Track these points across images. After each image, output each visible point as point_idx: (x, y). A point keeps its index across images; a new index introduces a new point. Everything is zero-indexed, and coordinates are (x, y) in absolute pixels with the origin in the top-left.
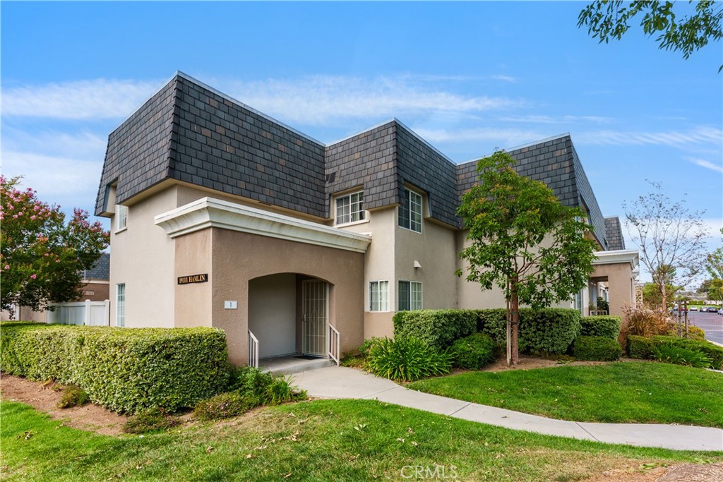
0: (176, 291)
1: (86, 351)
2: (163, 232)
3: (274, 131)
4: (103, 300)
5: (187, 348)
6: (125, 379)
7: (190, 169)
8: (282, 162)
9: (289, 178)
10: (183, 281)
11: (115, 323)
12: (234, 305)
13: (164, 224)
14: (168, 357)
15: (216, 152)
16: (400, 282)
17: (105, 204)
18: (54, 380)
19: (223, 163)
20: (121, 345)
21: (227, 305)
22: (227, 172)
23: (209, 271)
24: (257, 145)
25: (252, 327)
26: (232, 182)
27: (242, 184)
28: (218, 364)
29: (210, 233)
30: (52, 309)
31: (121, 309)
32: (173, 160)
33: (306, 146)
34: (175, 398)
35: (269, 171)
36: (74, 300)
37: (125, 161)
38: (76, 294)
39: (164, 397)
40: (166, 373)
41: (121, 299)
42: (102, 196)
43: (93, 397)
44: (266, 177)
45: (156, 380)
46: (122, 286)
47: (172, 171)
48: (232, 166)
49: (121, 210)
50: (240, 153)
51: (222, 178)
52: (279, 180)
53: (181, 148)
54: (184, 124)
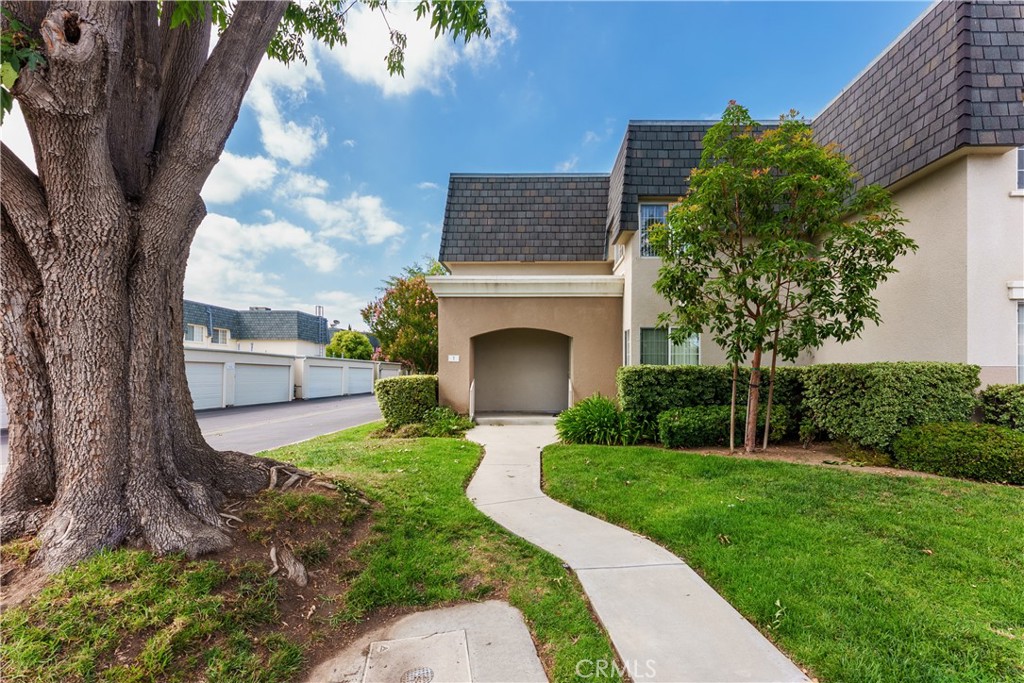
3: (539, 186)
5: (397, 388)
7: (456, 250)
8: (547, 214)
9: (555, 229)
12: (457, 358)
14: (387, 393)
15: (478, 229)
16: (643, 330)
19: (484, 236)
21: (450, 359)
22: (487, 243)
24: (519, 207)
26: (491, 250)
27: (500, 250)
28: (418, 401)
33: (581, 186)
35: (530, 229)
44: (527, 236)
47: (443, 255)
48: (492, 236)
50: (500, 222)
51: (482, 250)
52: (541, 235)
53: (450, 236)
54: (453, 214)
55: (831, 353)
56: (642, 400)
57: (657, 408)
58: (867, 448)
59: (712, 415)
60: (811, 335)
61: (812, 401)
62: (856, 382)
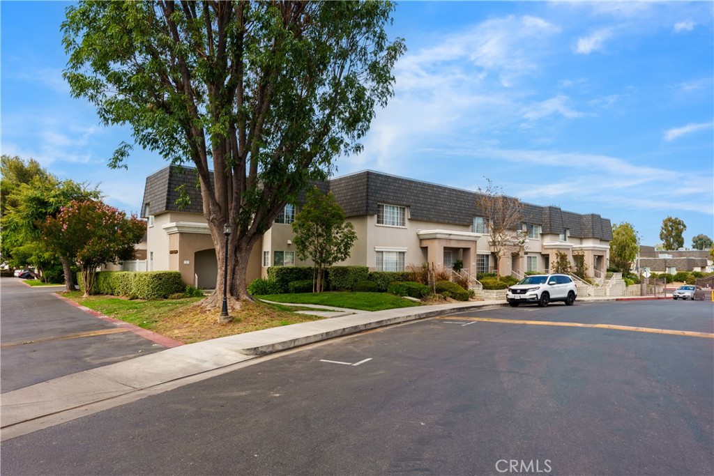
0: (170, 257)
1: (137, 279)
2: (165, 233)
4: (144, 259)
5: (167, 276)
6: (148, 286)
10: (172, 252)
11: (149, 270)
12: (188, 262)
13: (166, 229)
14: (160, 279)
16: (275, 252)
17: (145, 214)
18: (125, 293)
20: (147, 275)
21: (185, 262)
23: (178, 249)
25: (196, 271)
29: (178, 234)
30: (121, 264)
31: (152, 264)
32: (167, 203)
34: (163, 293)
36: (131, 259)
37: (153, 195)
38: (132, 256)
39: (160, 293)
40: (160, 284)
41: (152, 259)
42: (144, 209)
43: (139, 296)
45: (157, 286)
46: (152, 253)
47: (167, 207)
49: (151, 217)
53: (171, 197)
54: (172, 186)
55: (339, 264)
56: (282, 279)
57: (287, 282)
58: (347, 289)
59: (306, 283)
60: (336, 259)
61: (331, 277)
62: (344, 271)
